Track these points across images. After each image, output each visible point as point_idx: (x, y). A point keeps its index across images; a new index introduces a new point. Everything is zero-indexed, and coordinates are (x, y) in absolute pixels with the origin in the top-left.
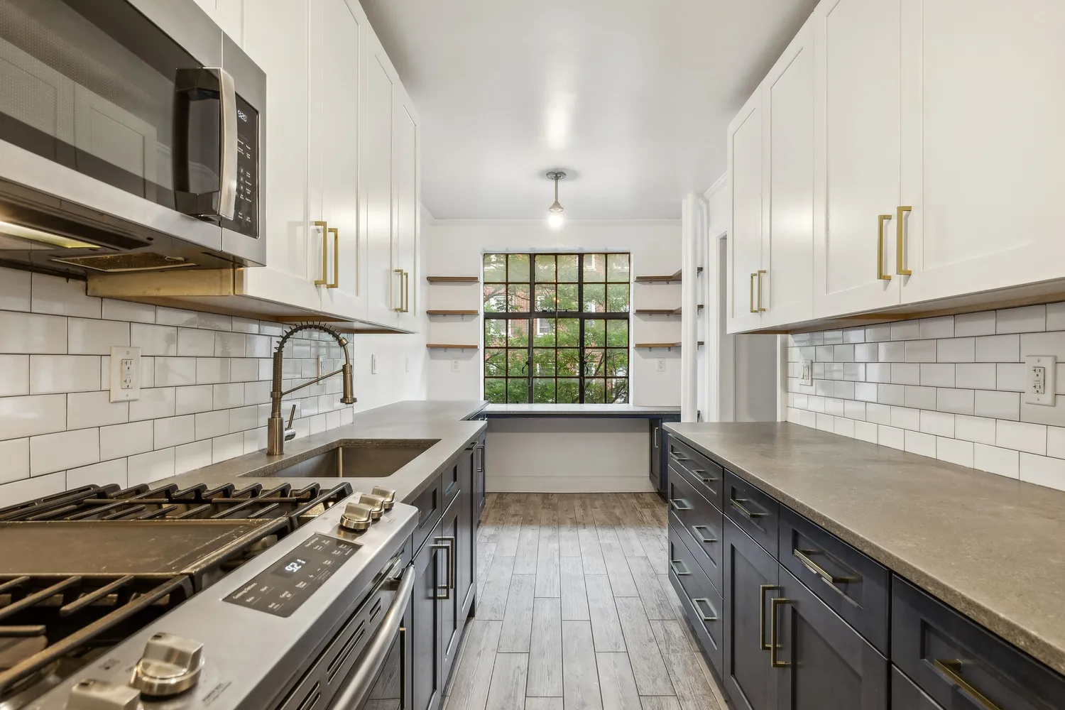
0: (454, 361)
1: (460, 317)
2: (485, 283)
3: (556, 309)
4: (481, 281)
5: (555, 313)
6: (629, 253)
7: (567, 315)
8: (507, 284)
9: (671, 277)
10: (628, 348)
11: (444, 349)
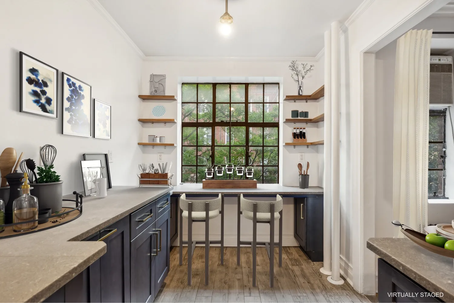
0: (159, 154)
1: (163, 124)
2: (182, 103)
3: (230, 120)
4: (179, 101)
5: (229, 123)
6: (278, 84)
7: (237, 124)
8: (197, 103)
9: (310, 96)
10: (278, 146)
11: (152, 147)
